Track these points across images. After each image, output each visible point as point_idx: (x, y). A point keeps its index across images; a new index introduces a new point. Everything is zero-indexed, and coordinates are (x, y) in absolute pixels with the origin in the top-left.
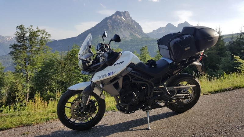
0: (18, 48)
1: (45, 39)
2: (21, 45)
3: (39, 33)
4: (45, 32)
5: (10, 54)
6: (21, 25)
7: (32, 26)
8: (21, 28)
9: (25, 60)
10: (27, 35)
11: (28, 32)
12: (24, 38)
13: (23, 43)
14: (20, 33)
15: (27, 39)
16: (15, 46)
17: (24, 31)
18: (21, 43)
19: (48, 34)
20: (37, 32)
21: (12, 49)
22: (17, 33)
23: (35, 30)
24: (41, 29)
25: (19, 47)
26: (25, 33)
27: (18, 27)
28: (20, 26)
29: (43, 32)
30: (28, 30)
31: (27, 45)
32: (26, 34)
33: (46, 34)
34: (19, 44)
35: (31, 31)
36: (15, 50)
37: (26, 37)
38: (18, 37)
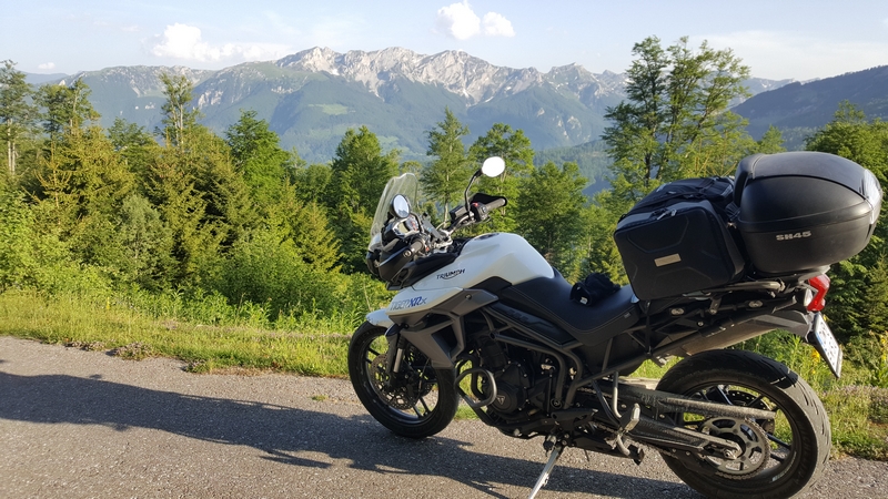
0: (633, 119)
1: (725, 87)
2: (642, 108)
3: (707, 66)
4: (729, 59)
5: (605, 138)
6: (649, 40)
7: (684, 40)
8: (648, 48)
9: (648, 161)
10: (667, 70)
11: (669, 62)
12: (654, 84)
13: (648, 101)
14: (642, 67)
15: (663, 87)
16: (622, 113)
17: (655, 60)
18: (644, 103)
19: (740, 65)
20: (700, 59)
21: (612, 123)
22: (636, 66)
23: (695, 53)
24: (716, 51)
25: (637, 114)
26: (660, 67)
27: (637, 45)
28: (644, 43)
29: (723, 57)
30: (669, 56)
31: (663, 109)
32: (662, 69)
33: (733, 68)
34: (637, 105)
35: (682, 58)
36: (621, 125)
37: (660, 81)
38: (638, 80)
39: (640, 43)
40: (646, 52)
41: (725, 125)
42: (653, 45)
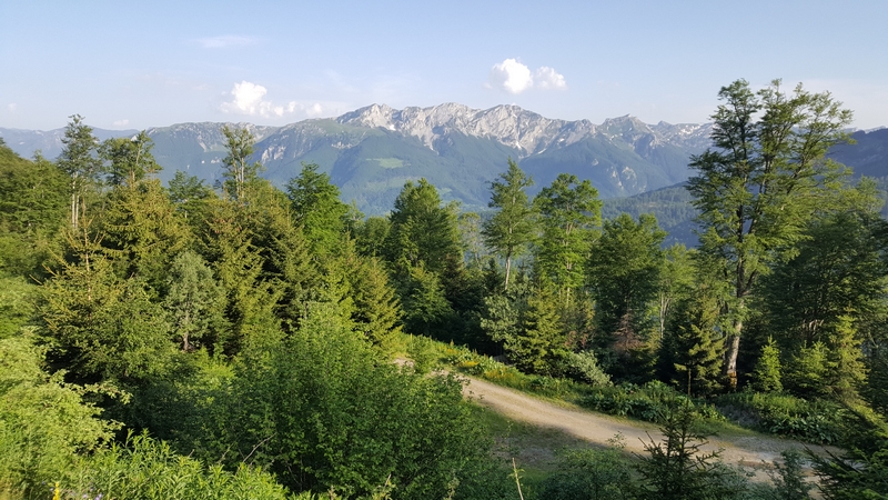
0: (718, 168)
1: (824, 134)
2: (730, 156)
3: (803, 110)
4: (827, 103)
5: (689, 188)
6: (737, 83)
7: (776, 83)
8: (736, 92)
9: (739, 214)
10: (756, 118)
11: (760, 107)
12: (743, 130)
13: (737, 148)
14: (729, 112)
15: (754, 134)
16: (707, 162)
17: (744, 104)
18: (732, 150)
19: (840, 109)
20: (794, 103)
21: (697, 173)
22: (721, 111)
23: (789, 95)
24: (812, 93)
25: (724, 163)
26: (749, 112)
27: (724, 89)
28: (731, 87)
29: (819, 102)
30: (760, 100)
31: (754, 156)
32: (751, 115)
33: (832, 113)
34: (725, 153)
35: (774, 102)
36: (707, 174)
37: (750, 126)
38: (724, 125)
39: (727, 86)
40: (734, 96)
41: (826, 174)
42: (742, 88)
